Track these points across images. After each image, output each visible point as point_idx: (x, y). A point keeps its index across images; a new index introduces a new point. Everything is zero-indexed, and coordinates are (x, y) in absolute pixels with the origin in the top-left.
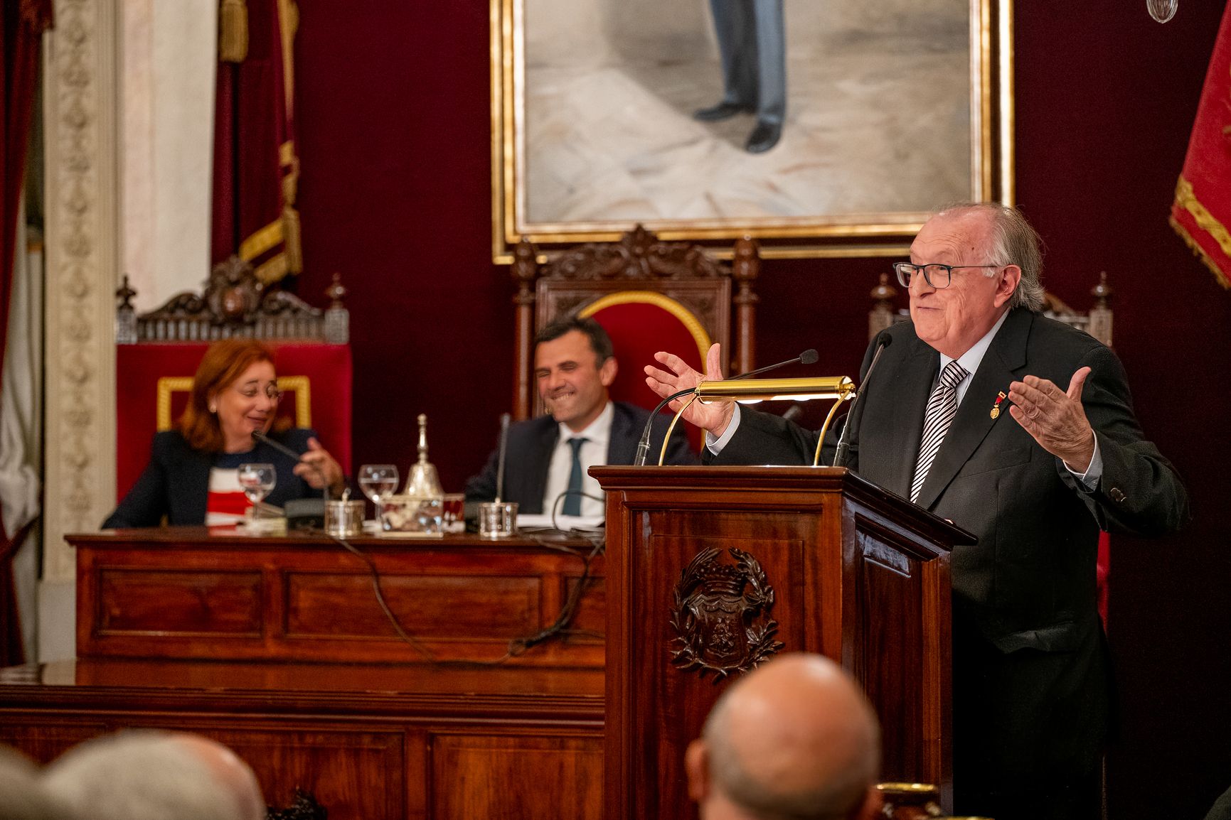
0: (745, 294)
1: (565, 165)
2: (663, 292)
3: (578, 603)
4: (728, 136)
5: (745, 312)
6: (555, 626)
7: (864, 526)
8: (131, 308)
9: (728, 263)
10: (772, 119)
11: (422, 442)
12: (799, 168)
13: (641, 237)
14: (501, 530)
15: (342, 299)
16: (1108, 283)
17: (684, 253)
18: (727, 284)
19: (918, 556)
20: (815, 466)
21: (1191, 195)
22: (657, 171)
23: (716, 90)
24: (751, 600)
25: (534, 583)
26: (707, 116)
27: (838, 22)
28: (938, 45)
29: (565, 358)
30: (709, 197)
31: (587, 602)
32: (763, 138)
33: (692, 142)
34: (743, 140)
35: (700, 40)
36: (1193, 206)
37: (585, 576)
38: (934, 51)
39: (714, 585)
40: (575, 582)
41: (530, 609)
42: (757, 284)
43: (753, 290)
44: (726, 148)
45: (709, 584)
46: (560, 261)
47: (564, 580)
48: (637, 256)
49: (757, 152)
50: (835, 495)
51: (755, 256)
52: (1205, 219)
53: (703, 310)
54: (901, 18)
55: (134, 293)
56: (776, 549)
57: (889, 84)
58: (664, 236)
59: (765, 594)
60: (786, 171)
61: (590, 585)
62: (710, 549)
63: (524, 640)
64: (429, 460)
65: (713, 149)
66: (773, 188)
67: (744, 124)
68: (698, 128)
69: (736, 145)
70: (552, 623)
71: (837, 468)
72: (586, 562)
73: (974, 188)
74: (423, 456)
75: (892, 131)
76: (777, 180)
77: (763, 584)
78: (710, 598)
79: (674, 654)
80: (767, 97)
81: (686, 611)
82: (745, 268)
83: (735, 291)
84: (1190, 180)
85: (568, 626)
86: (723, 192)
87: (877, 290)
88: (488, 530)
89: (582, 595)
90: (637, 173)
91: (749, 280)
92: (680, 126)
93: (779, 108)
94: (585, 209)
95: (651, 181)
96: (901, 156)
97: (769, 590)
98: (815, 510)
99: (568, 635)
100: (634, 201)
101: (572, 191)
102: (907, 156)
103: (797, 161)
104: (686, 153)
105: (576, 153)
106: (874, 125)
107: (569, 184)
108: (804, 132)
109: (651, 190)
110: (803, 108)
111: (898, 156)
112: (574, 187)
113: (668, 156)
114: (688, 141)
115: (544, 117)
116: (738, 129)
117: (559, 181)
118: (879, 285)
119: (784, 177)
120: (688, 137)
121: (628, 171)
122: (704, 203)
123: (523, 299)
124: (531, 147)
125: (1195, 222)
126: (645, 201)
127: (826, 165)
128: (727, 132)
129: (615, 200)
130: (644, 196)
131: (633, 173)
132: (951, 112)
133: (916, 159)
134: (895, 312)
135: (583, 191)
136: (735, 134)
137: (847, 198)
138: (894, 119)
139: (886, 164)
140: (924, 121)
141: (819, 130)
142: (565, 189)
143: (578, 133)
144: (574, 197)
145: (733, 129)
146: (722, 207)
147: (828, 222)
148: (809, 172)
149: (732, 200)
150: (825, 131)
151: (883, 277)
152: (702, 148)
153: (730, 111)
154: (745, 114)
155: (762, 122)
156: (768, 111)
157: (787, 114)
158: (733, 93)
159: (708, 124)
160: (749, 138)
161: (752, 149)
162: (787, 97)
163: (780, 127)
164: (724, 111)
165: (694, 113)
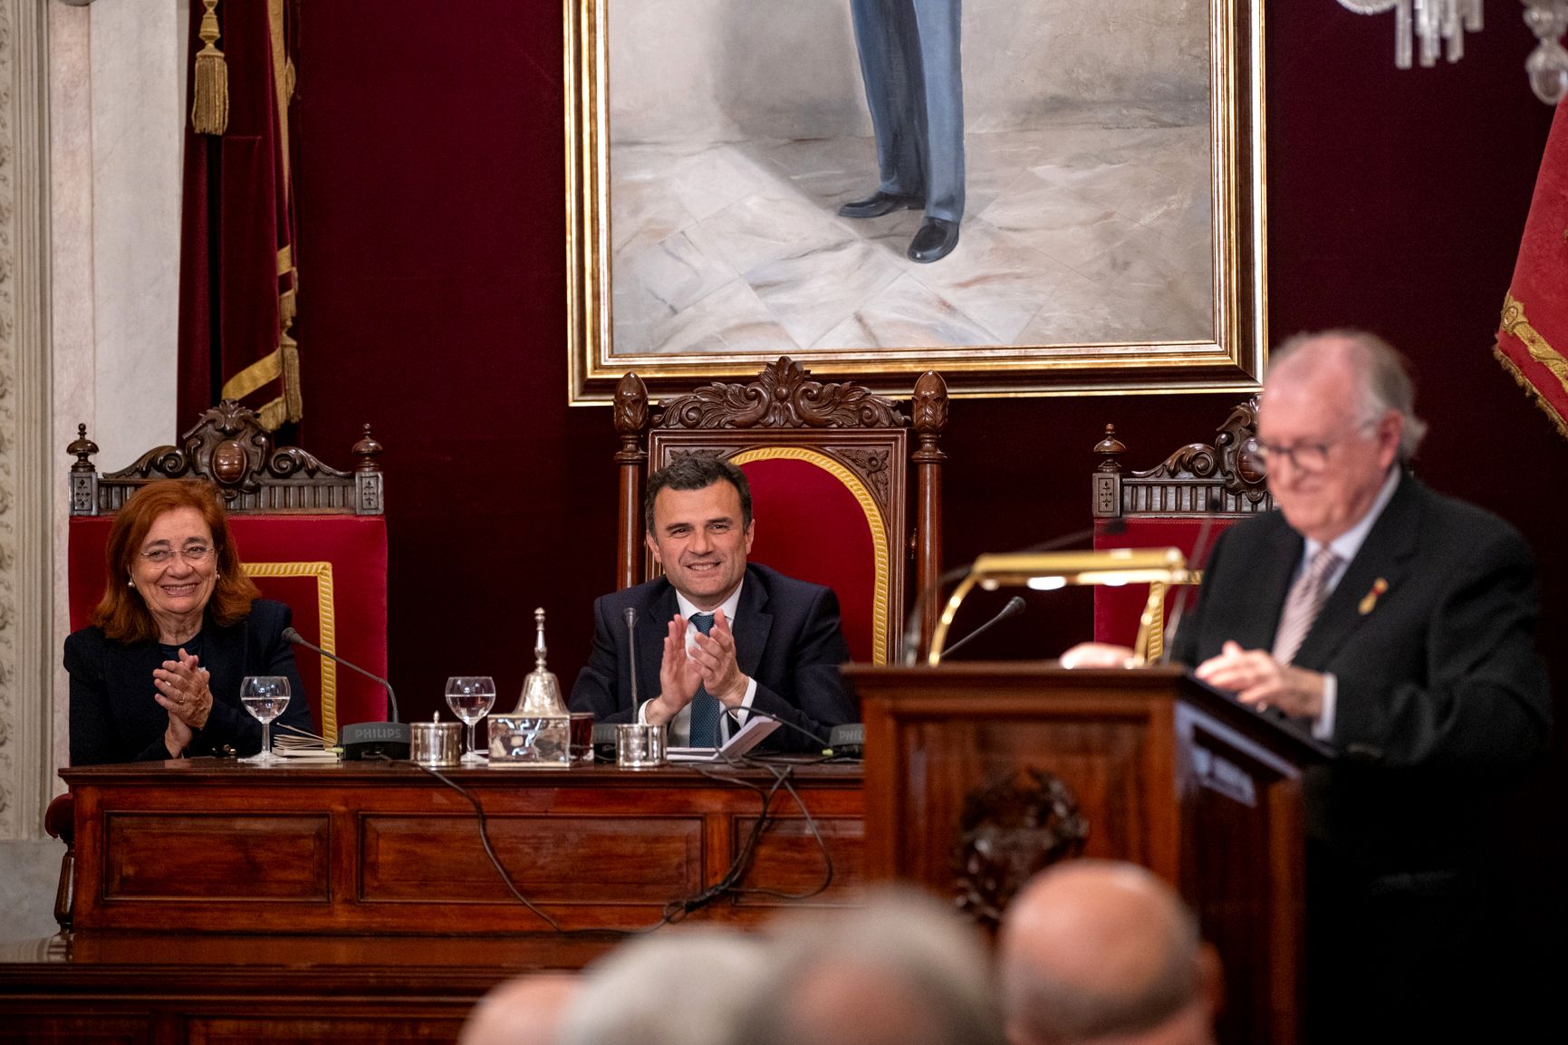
0: (928, 449)
1: (665, 277)
2: (818, 448)
3: (752, 854)
5: (928, 472)
6: (723, 884)
8: (92, 468)
9: (904, 407)
10: (946, 215)
11: (540, 645)
12: (982, 280)
13: (786, 372)
14: (645, 759)
15: (374, 455)
17: (846, 393)
18: (904, 433)
19: (1262, 776)
21: (1522, 318)
22: (792, 284)
23: (870, 177)
24: (1056, 833)
25: (694, 827)
26: (856, 211)
27: (1034, 86)
28: (1167, 117)
30: (859, 319)
31: (764, 851)
32: (933, 240)
33: (838, 247)
34: (907, 244)
35: (849, 109)
36: (1524, 332)
37: (763, 818)
38: (1164, 125)
40: (750, 825)
41: (689, 861)
42: (944, 436)
43: (937, 444)
44: (882, 253)
46: (678, 402)
47: (735, 822)
48: (783, 399)
49: (923, 260)
51: (942, 397)
52: (1540, 349)
53: (871, 471)
54: (1118, 82)
55: (95, 449)
56: (1090, 771)
57: (1102, 168)
58: (815, 370)
59: (1076, 825)
60: (966, 285)
61: (767, 829)
63: (685, 902)
64: (549, 668)
65: (866, 255)
66: (946, 306)
67: (908, 222)
68: (846, 227)
69: (896, 249)
70: (719, 880)
72: (766, 801)
74: (540, 661)
75: (1109, 234)
76: (950, 296)
77: (1073, 811)
80: (938, 187)
81: (971, 849)
82: (928, 414)
83: (914, 444)
84: (1519, 299)
85: (738, 883)
86: (879, 313)
87: (1100, 444)
88: (628, 759)
89: (758, 841)
90: (760, 287)
91: (933, 430)
92: (821, 225)
93: (955, 201)
94: (695, 335)
95: (782, 298)
96: (1120, 265)
98: (1141, 719)
99: (738, 895)
100: (759, 324)
101: (674, 311)
102: (1126, 265)
103: (979, 272)
104: (829, 261)
105: (679, 259)
106: (1083, 224)
107: (669, 302)
108: (988, 232)
109: (782, 309)
110: (986, 201)
111: (1114, 265)
112: (677, 306)
113: (805, 265)
114: (832, 243)
115: (635, 212)
116: (900, 229)
117: (657, 298)
118: (1105, 437)
119: (962, 292)
120: (833, 238)
121: (751, 285)
122: (855, 329)
123: (629, 456)
124: (618, 252)
125: (1528, 353)
126: (774, 324)
127: (1018, 277)
128: (885, 232)
129: (733, 322)
130: (775, 319)
131: (757, 287)
132: (1185, 206)
133: (1139, 269)
134: (1125, 473)
135: (691, 310)
136: (895, 235)
137: (1047, 321)
138: (1109, 215)
139: (1100, 275)
140: (1150, 217)
141: (1010, 229)
142: (666, 310)
143: (683, 232)
144: (677, 320)
145: (893, 228)
146: (878, 332)
147: (1022, 353)
148: (995, 286)
149: (892, 324)
150: (1016, 230)
151: (1110, 426)
152: (850, 255)
153: (889, 205)
154: (909, 208)
155: (931, 219)
156: (940, 205)
157: (966, 208)
158: (893, 180)
159: (860, 221)
160: (915, 240)
161: (919, 255)
162: (967, 185)
163: (957, 225)
164: (882, 203)
165: (839, 208)
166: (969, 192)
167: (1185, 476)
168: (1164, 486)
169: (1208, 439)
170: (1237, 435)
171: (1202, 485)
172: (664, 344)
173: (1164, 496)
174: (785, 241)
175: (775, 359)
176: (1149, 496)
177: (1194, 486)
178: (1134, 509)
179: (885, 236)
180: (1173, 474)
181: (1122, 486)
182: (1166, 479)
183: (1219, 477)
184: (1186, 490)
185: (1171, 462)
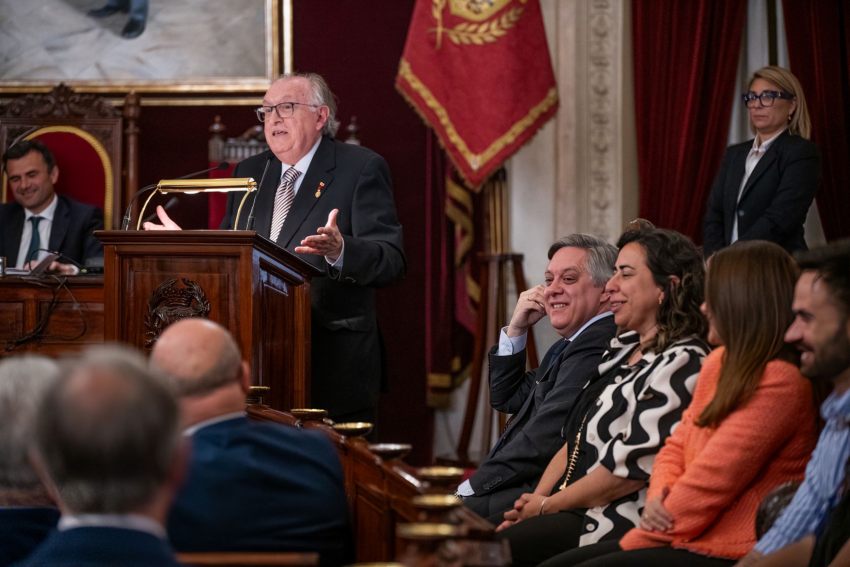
0: (132, 127)
1: (2, 43)
2: (79, 126)
3: (48, 319)
4: (111, 27)
5: (132, 139)
6: (34, 333)
7: (264, 265)
9: (121, 108)
10: (139, 17)
12: (157, 48)
13: (63, 91)
16: (357, 123)
17: (92, 101)
18: (120, 122)
19: (291, 282)
20: (235, 230)
21: (409, 71)
22: (64, 48)
24: (195, 309)
25: (20, 306)
26: (97, 14)
29: (29, 168)
30: (98, 66)
31: (53, 318)
32: (133, 29)
33: (87, 30)
34: (121, 29)
36: (410, 78)
37: (53, 302)
39: (173, 301)
40: (47, 305)
41: (17, 322)
42: (139, 122)
43: (136, 125)
44: (109, 35)
45: (170, 300)
46: (10, 105)
47: (39, 303)
48: (62, 103)
49: (129, 37)
50: (248, 247)
51: (138, 103)
52: (417, 85)
53: (104, 138)
56: (212, 279)
58: (78, 90)
59: (205, 305)
60: (149, 50)
61: (55, 307)
62: (170, 280)
63: (15, 341)
65: (101, 35)
66: (140, 61)
67: (121, 19)
68: (91, 22)
69: (115, 32)
70: (32, 330)
71: (247, 231)
72: (54, 293)
73: (267, 63)
75: (216, 28)
76: (142, 55)
77: (203, 300)
78: (170, 308)
79: (147, 342)
80: (136, 3)
81: (156, 316)
82: (132, 112)
83: (125, 126)
84: (408, 60)
85: (41, 332)
86: (108, 62)
87: (213, 126)
89: (50, 312)
90: (51, 49)
91: (134, 118)
92: (79, 20)
93: (144, 10)
94: (17, 71)
95: (59, 55)
96: (222, 42)
97: (207, 303)
98: (236, 256)
99: (40, 338)
100: (48, 67)
101: (7, 60)
102: (225, 42)
103: (155, 44)
104: (83, 37)
105: (10, 35)
106: (205, 22)
107: (5, 55)
108: (160, 25)
109: (59, 60)
110: (158, 11)
111: (219, 42)
112: (9, 57)
113: (71, 39)
114: (84, 29)
116: (117, 22)
118: (216, 123)
119: (147, 54)
120: (84, 26)
121: (45, 48)
122: (95, 69)
126: (56, 67)
127: (173, 47)
128: (110, 24)
129: (36, 66)
130: (56, 65)
131: (48, 49)
132: (253, 16)
133: (231, 44)
134: (225, 140)
135: (15, 59)
136: (115, 26)
138: (217, 19)
139: (212, 47)
140: (237, 20)
141: (170, 24)
142: (3, 58)
143: (11, 22)
144: (8, 64)
145: (113, 22)
146: (107, 72)
148: (162, 51)
149: (114, 68)
150: (173, 25)
151: (218, 118)
152: (93, 35)
153: (111, 11)
154: (122, 13)
155: (132, 19)
156: (136, 12)
157: (149, 14)
159: (97, 18)
160: (124, 28)
161: (126, 36)
162: (149, 2)
163: (144, 21)
164: (108, 11)
165: (88, 11)
167: (253, 142)
168: (243, 147)
173: (243, 151)
174: (61, 27)
175: (57, 84)
176: (236, 152)
178: (229, 157)
180: (247, 141)
181: (224, 144)
182: (244, 143)
185: (246, 135)
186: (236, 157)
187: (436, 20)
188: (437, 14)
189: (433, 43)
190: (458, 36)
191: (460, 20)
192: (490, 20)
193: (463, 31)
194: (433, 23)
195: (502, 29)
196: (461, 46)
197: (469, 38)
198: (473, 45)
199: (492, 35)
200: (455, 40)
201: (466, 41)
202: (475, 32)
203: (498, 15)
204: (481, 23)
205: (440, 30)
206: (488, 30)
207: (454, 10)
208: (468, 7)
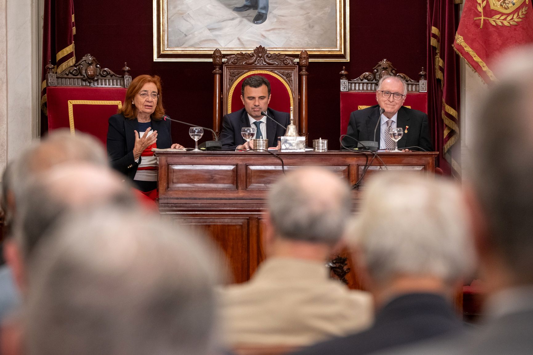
0: (304, 72)
1: (184, 26)
5: (304, 78)
10: (263, 12)
12: (273, 29)
13: (261, 50)
21: (463, 41)
22: (220, 29)
26: (238, 9)
29: (261, 94)
30: (239, 39)
32: (260, 18)
33: (233, 19)
34: (252, 19)
44: (245, 21)
48: (260, 57)
49: (257, 23)
51: (307, 58)
53: (287, 77)
60: (269, 31)
65: (241, 22)
66: (263, 36)
68: (235, 14)
69: (249, 20)
75: (308, 18)
76: (264, 33)
80: (261, 4)
84: (462, 35)
86: (245, 37)
87: (341, 72)
91: (305, 66)
92: (228, 13)
93: (266, 8)
94: (192, 42)
95: (217, 33)
96: (311, 27)
100: (210, 40)
101: (186, 35)
102: (313, 27)
103: (273, 27)
104: (230, 23)
105: (187, 21)
106: (301, 15)
107: (185, 33)
108: (275, 16)
109: (217, 36)
110: (274, 8)
111: (310, 26)
112: (187, 34)
113: (224, 24)
114: (231, 18)
115: (175, 7)
116: (250, 15)
117: (181, 32)
118: (342, 70)
119: (268, 33)
120: (231, 17)
121: (208, 29)
122: (238, 42)
123: (218, 72)
124: (170, 19)
125: (464, 50)
126: (215, 40)
127: (283, 29)
128: (246, 15)
129: (203, 39)
130: (214, 38)
131: (210, 30)
132: (329, 11)
133: (317, 27)
134: (349, 79)
135: (191, 35)
136: (249, 16)
137: (291, 41)
138: (308, 13)
139: (306, 29)
140: (319, 14)
141: (281, 16)
142: (183, 35)
143: (188, 14)
144: (187, 38)
145: (248, 15)
146: (244, 43)
147: (285, 49)
148: (277, 31)
149: (248, 41)
150: (283, 16)
151: (344, 67)
152: (236, 21)
153: (247, 8)
154: (253, 9)
155: (259, 13)
156: (262, 9)
157: (269, 10)
158: (248, 2)
159: (239, 12)
160: (254, 18)
161: (256, 22)
162: (269, 3)
163: (266, 14)
164: (245, 8)
165: (233, 8)
166: (270, 6)
167: (365, 81)
168: (359, 83)
169: (371, 71)
170: (379, 70)
171: (369, 83)
172: (183, 45)
173: (359, 86)
174: (218, 17)
175: (215, 49)
176: (355, 86)
177: (367, 83)
178: (351, 89)
179: (247, 17)
180: (362, 80)
181: (348, 83)
182: (360, 81)
183: (374, 81)
184: (365, 85)
185: (361, 77)
186: (355, 89)
187: (481, 13)
188: (480, 9)
189: (478, 26)
190: (494, 21)
191: (497, 13)
192: (513, 13)
193: (498, 19)
194: (478, 14)
195: (520, 18)
196: (497, 27)
197: (502, 22)
198: (504, 26)
199: (514, 21)
200: (494, 24)
201: (500, 24)
202: (505, 19)
203: (517, 10)
204: (509, 15)
205: (482, 18)
206: (512, 19)
207: (492, 7)
208: (501, 5)
